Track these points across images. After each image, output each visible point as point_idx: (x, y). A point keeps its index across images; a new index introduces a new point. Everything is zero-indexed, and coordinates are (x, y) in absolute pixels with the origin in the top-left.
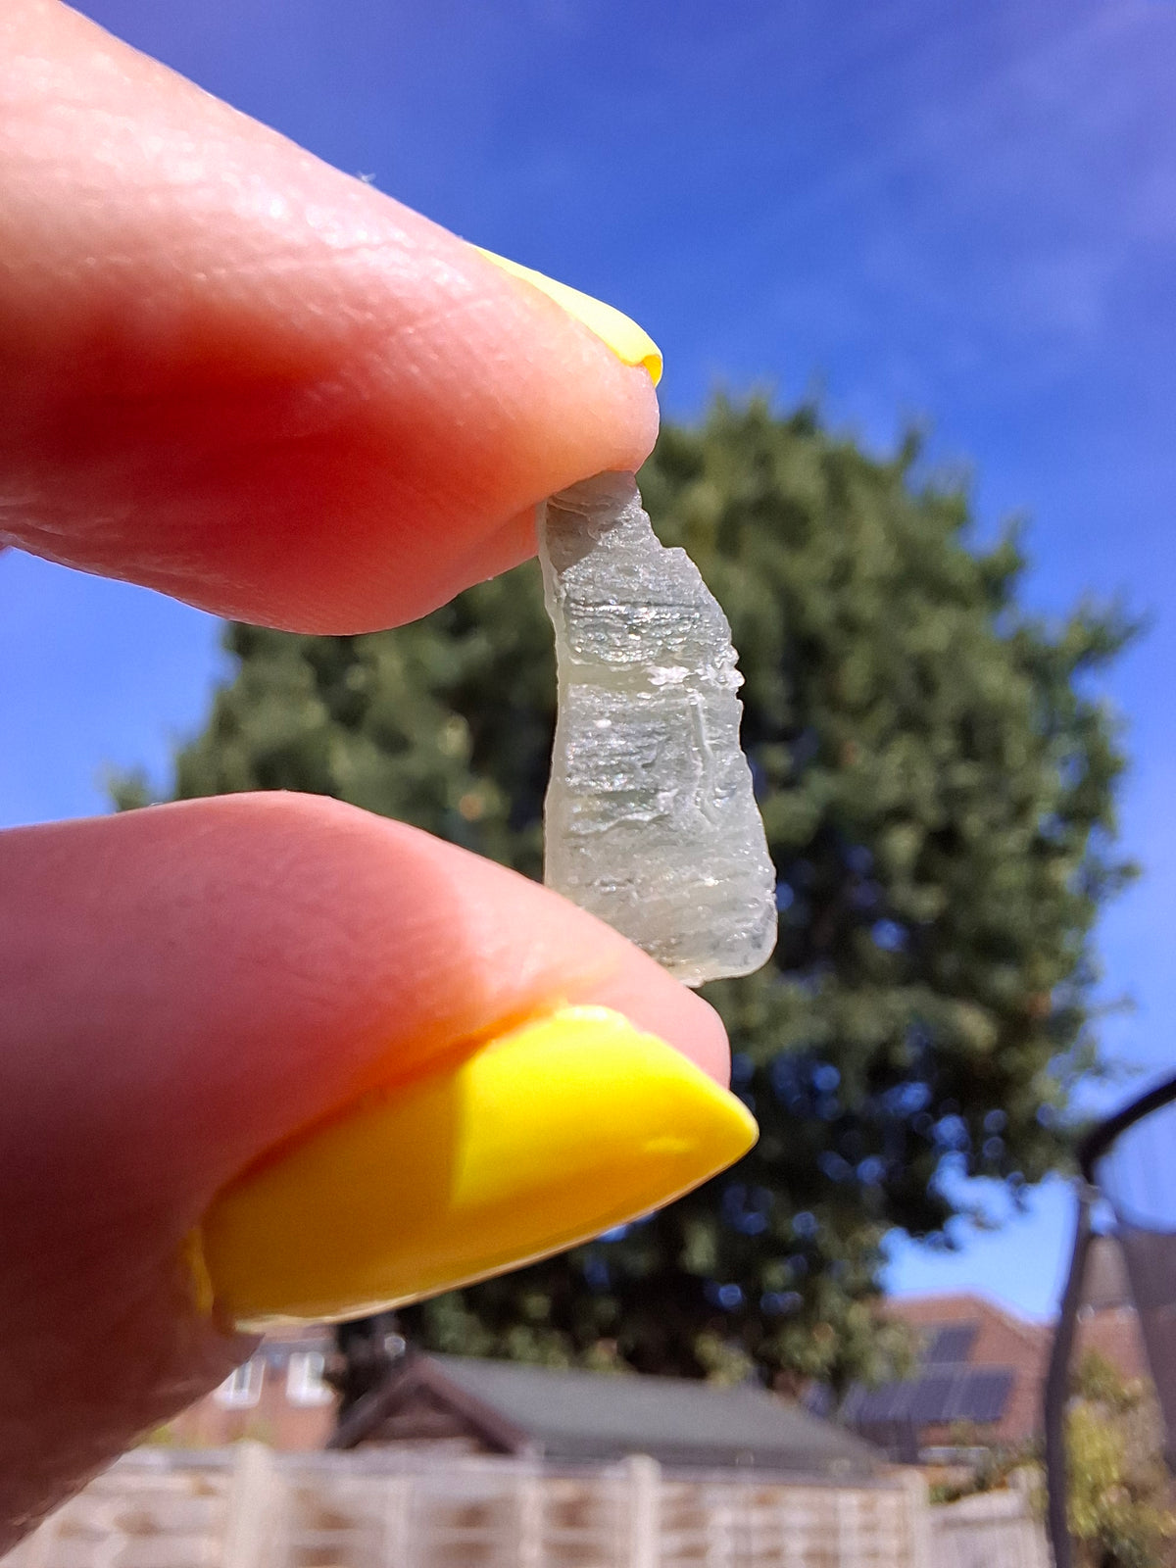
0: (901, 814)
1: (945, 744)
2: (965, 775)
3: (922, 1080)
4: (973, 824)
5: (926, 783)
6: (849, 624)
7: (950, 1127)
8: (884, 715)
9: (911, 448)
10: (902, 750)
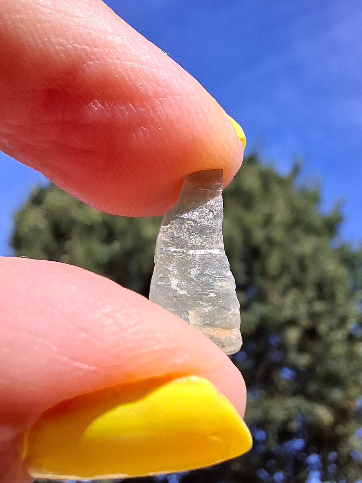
0: (292, 322)
1: (311, 293)
2: (319, 306)
3: (301, 438)
4: (323, 328)
5: (303, 310)
6: (270, 242)
7: (313, 459)
8: (285, 280)
9: (296, 170)
10: (292, 295)
